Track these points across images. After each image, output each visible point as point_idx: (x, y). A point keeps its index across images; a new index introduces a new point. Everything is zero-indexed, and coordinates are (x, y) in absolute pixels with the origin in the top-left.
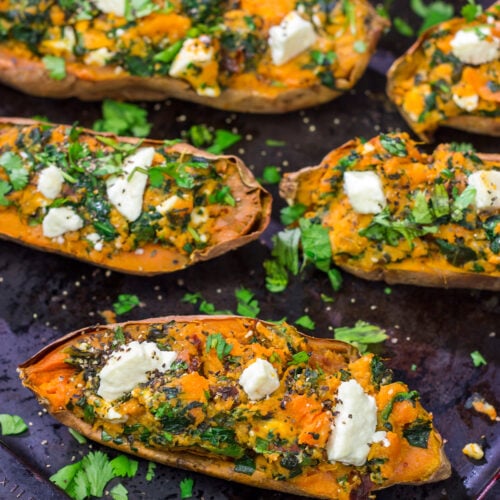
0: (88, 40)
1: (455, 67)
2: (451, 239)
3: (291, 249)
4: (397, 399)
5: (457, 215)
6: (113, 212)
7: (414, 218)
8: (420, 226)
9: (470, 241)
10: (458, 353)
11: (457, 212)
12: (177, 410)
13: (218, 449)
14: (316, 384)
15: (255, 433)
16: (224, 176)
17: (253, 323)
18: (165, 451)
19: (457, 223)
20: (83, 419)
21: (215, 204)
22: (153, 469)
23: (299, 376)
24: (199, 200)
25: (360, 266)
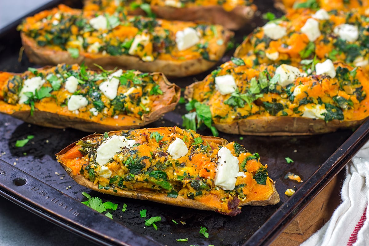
1: (266, 43)
2: (270, 101)
3: (192, 120)
4: (248, 159)
5: (272, 87)
6: (103, 96)
7: (251, 92)
8: (254, 95)
9: (279, 100)
10: (278, 159)
11: (271, 85)
12: (136, 160)
13: (158, 181)
14: (207, 151)
15: (177, 173)
16: (157, 82)
17: (173, 128)
18: (131, 190)
19: (272, 92)
20: (89, 179)
21: (153, 95)
22: (125, 207)
23: (198, 148)
24: (145, 94)
25: (226, 123)
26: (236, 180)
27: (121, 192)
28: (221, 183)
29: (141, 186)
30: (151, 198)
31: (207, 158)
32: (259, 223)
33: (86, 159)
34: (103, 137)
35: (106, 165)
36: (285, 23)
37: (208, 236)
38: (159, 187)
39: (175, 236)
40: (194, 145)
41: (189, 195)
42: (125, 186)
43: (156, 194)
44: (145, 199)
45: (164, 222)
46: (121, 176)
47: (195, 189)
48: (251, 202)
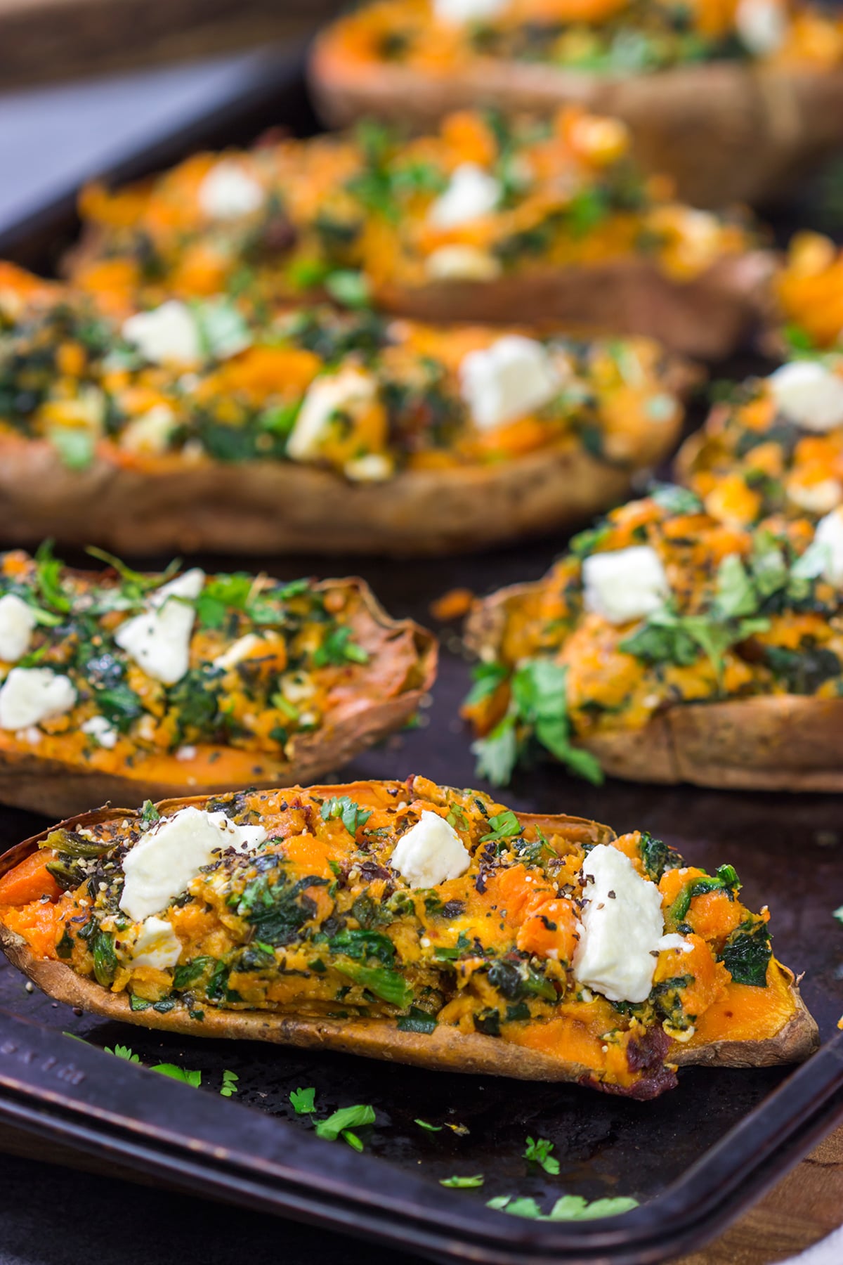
4: (696, 891)
6: (133, 672)
12: (281, 888)
13: (364, 969)
14: (539, 858)
15: (431, 941)
16: (340, 618)
17: (405, 785)
18: (260, 1009)
20: (92, 977)
21: (326, 666)
22: (232, 1082)
23: (504, 852)
24: (295, 663)
26: (654, 960)
27: (218, 1019)
28: (603, 971)
29: (297, 991)
30: (335, 1036)
31: (543, 885)
33: (78, 897)
34: (136, 821)
35: (164, 915)
37: (558, 1167)
38: (367, 992)
40: (491, 842)
41: (481, 1019)
42: (235, 995)
43: (354, 1022)
44: (313, 1041)
45: (387, 1127)
46: (219, 958)
47: (504, 992)
48: (713, 1047)
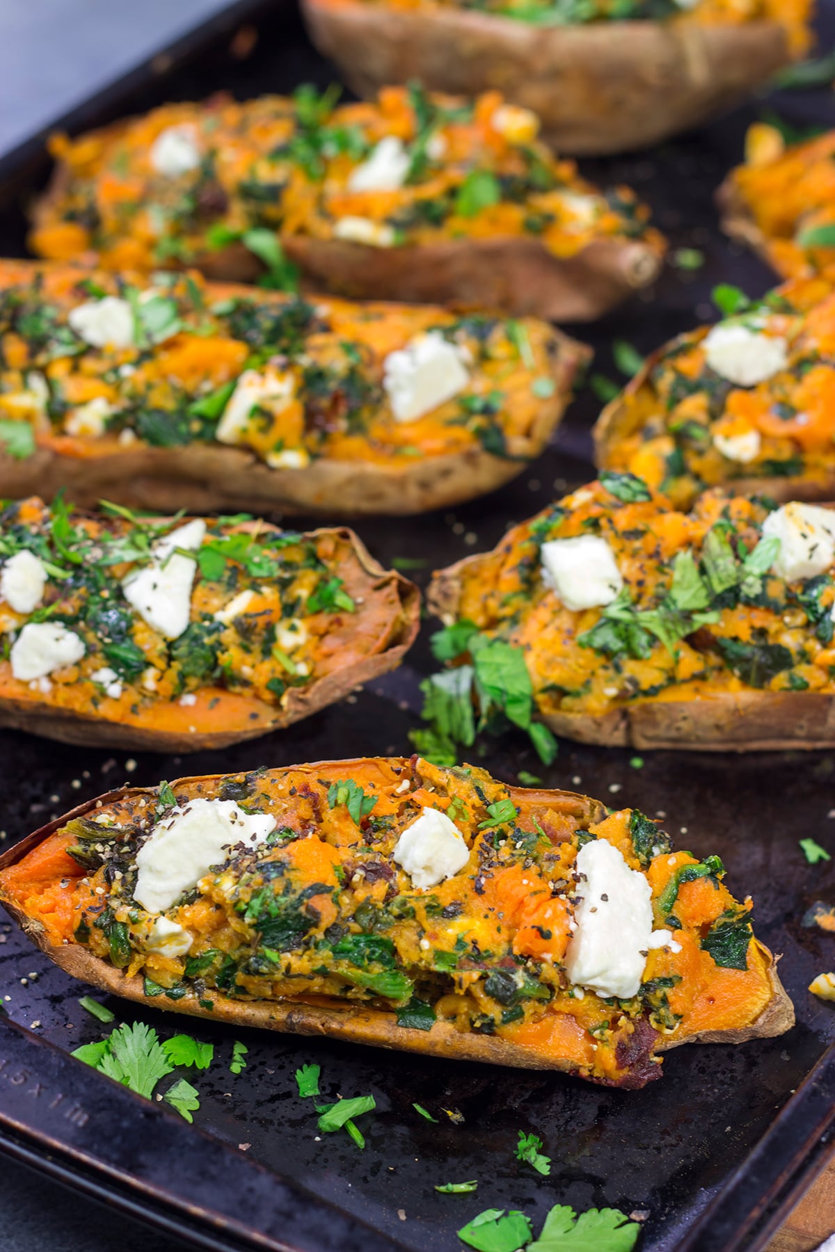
0: (70, 389)
1: (713, 396)
2: (745, 635)
3: (458, 696)
4: (683, 879)
5: (752, 587)
6: (138, 626)
7: (674, 602)
8: (687, 616)
9: (778, 632)
10: (775, 845)
11: (750, 580)
12: (286, 898)
13: (365, 973)
14: (535, 852)
15: (431, 942)
16: (331, 565)
17: (408, 764)
18: (265, 1000)
19: (753, 603)
20: (107, 960)
21: (318, 612)
22: (242, 1055)
23: (502, 842)
24: (289, 609)
25: (584, 711)
26: (642, 961)
27: (226, 1007)
28: (594, 977)
29: (301, 989)
30: (338, 1032)
31: (539, 885)
32: (726, 1111)
33: (94, 885)
34: (153, 801)
35: (174, 914)
36: (781, 322)
37: (549, 1167)
38: (369, 991)
39: (428, 1170)
40: (489, 830)
41: (478, 1024)
42: (242, 990)
43: (357, 1016)
44: (316, 1034)
45: (388, 1113)
46: (228, 952)
47: (501, 1001)
48: (696, 1036)
